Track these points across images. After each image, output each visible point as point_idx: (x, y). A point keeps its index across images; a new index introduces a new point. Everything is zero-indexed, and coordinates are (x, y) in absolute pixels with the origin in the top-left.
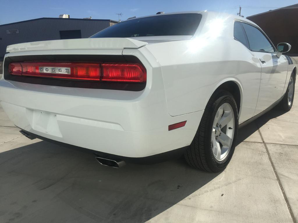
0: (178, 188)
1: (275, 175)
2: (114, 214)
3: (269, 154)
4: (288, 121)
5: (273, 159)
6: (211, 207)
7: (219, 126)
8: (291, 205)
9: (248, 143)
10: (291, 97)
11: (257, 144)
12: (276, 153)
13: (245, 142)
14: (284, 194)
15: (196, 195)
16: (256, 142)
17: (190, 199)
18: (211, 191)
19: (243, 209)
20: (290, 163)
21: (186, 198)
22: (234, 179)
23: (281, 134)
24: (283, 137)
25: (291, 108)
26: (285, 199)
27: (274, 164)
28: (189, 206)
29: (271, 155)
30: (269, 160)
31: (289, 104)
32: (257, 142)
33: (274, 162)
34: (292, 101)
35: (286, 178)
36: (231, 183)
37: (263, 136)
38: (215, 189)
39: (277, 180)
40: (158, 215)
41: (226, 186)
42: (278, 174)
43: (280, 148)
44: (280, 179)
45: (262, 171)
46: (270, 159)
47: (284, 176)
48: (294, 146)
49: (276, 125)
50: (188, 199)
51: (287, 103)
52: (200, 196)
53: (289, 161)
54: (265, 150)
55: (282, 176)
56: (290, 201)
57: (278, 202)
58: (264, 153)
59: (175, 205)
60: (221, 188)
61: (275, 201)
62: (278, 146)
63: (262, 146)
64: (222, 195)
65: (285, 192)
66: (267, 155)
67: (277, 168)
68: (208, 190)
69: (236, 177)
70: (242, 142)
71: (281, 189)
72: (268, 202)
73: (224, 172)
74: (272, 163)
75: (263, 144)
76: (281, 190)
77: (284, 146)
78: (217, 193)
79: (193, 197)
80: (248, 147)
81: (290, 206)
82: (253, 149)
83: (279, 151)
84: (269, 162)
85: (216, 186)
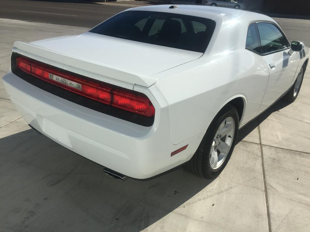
0: (175, 194)
1: (264, 185)
2: (117, 219)
3: (262, 159)
4: (289, 116)
5: (265, 166)
6: (202, 217)
7: (219, 137)
8: (271, 220)
9: (246, 142)
10: (298, 88)
11: (254, 146)
12: (269, 158)
13: (243, 141)
14: (268, 207)
15: (190, 203)
16: (253, 143)
17: (184, 207)
18: (203, 200)
19: (229, 222)
20: (280, 172)
21: (181, 206)
22: (226, 187)
23: (279, 134)
24: (280, 138)
25: (296, 99)
26: (267, 213)
27: (266, 172)
28: (183, 215)
29: (265, 160)
30: (262, 167)
31: (295, 95)
32: (255, 142)
33: (266, 169)
34: (298, 91)
35: (273, 190)
36: (223, 192)
37: (261, 135)
38: (208, 197)
39: (264, 191)
40: (155, 223)
41: (218, 194)
42: (266, 184)
43: (274, 153)
44: (268, 191)
45: (253, 180)
46: (263, 165)
47: (271, 187)
48: (289, 151)
49: (277, 120)
50: (183, 207)
51: (293, 94)
52: (194, 204)
53: (280, 169)
54: (260, 154)
55: (269, 187)
56: (272, 216)
57: (261, 217)
58: (259, 157)
59: (171, 213)
60: (213, 197)
61: (258, 215)
62: (273, 150)
63: (258, 148)
64: (213, 205)
65: (269, 206)
66: (261, 160)
67: (267, 177)
68: (202, 199)
69: (228, 185)
70: (240, 142)
71: (266, 202)
72: (252, 216)
73: (218, 178)
74: (264, 170)
75: (260, 145)
76: (266, 204)
77: (278, 150)
78: (209, 202)
79: (187, 205)
80: (245, 148)
81: (270, 222)
82: (249, 152)
83: (273, 156)
84: (261, 168)
85: (209, 194)
